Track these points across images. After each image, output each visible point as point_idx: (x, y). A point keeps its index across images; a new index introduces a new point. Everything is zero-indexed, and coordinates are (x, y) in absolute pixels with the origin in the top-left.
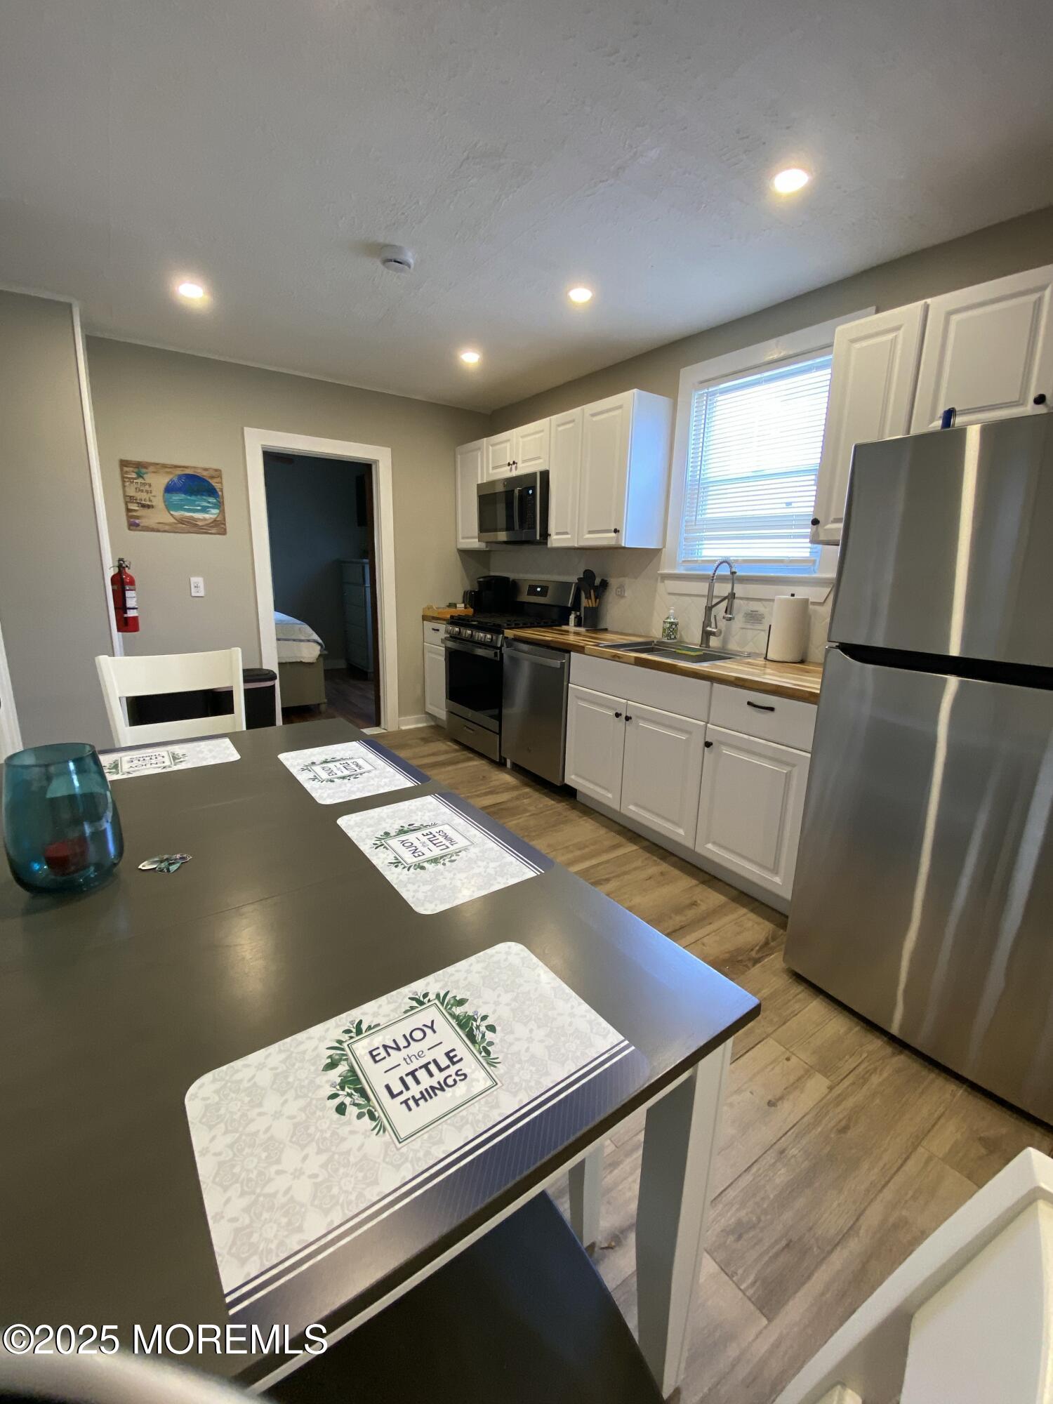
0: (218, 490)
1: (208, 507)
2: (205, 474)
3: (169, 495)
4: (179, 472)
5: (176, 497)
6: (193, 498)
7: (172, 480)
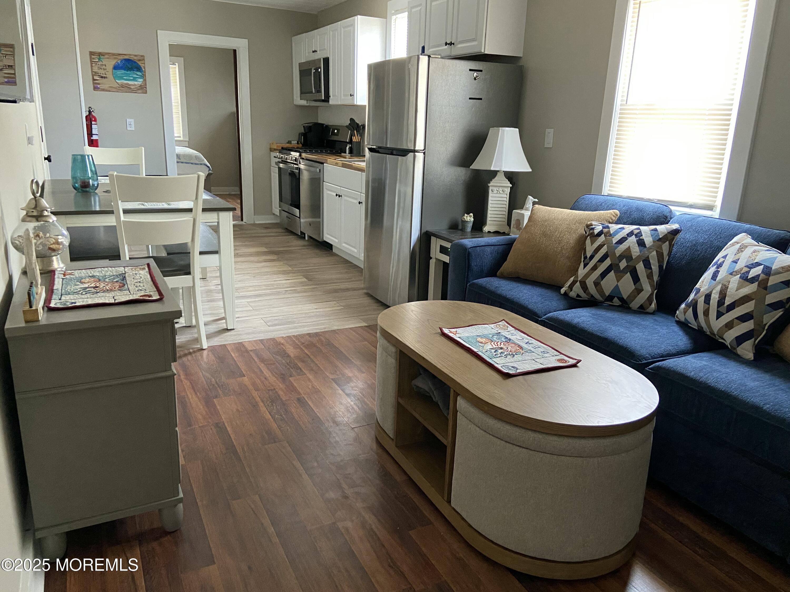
0: (142, 68)
1: (137, 78)
2: (135, 58)
3: (116, 71)
4: (121, 57)
5: (120, 72)
6: (129, 72)
7: (117, 62)
